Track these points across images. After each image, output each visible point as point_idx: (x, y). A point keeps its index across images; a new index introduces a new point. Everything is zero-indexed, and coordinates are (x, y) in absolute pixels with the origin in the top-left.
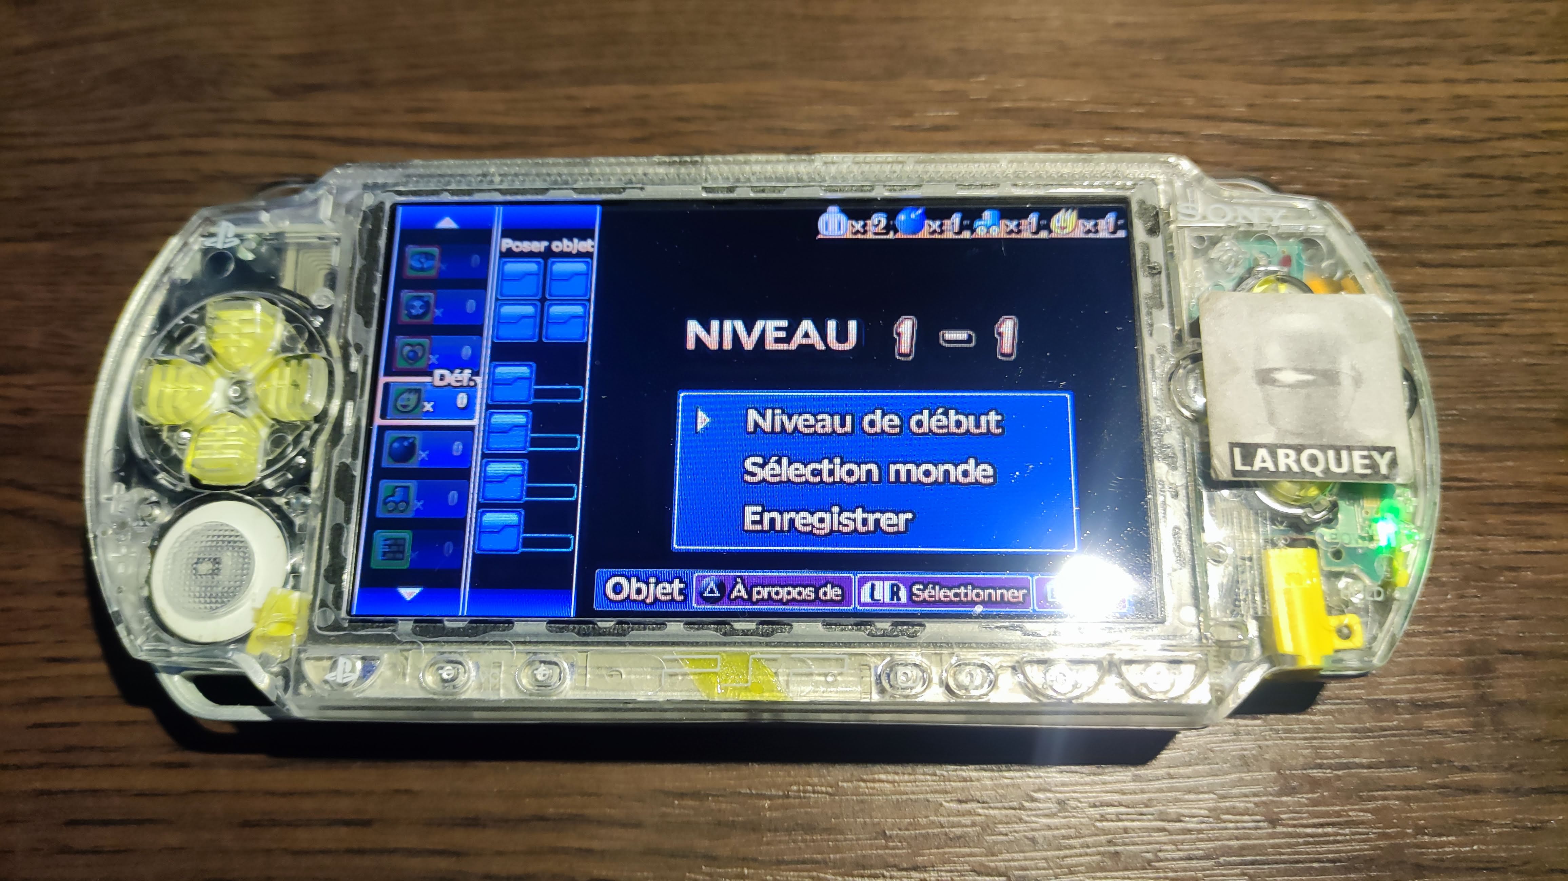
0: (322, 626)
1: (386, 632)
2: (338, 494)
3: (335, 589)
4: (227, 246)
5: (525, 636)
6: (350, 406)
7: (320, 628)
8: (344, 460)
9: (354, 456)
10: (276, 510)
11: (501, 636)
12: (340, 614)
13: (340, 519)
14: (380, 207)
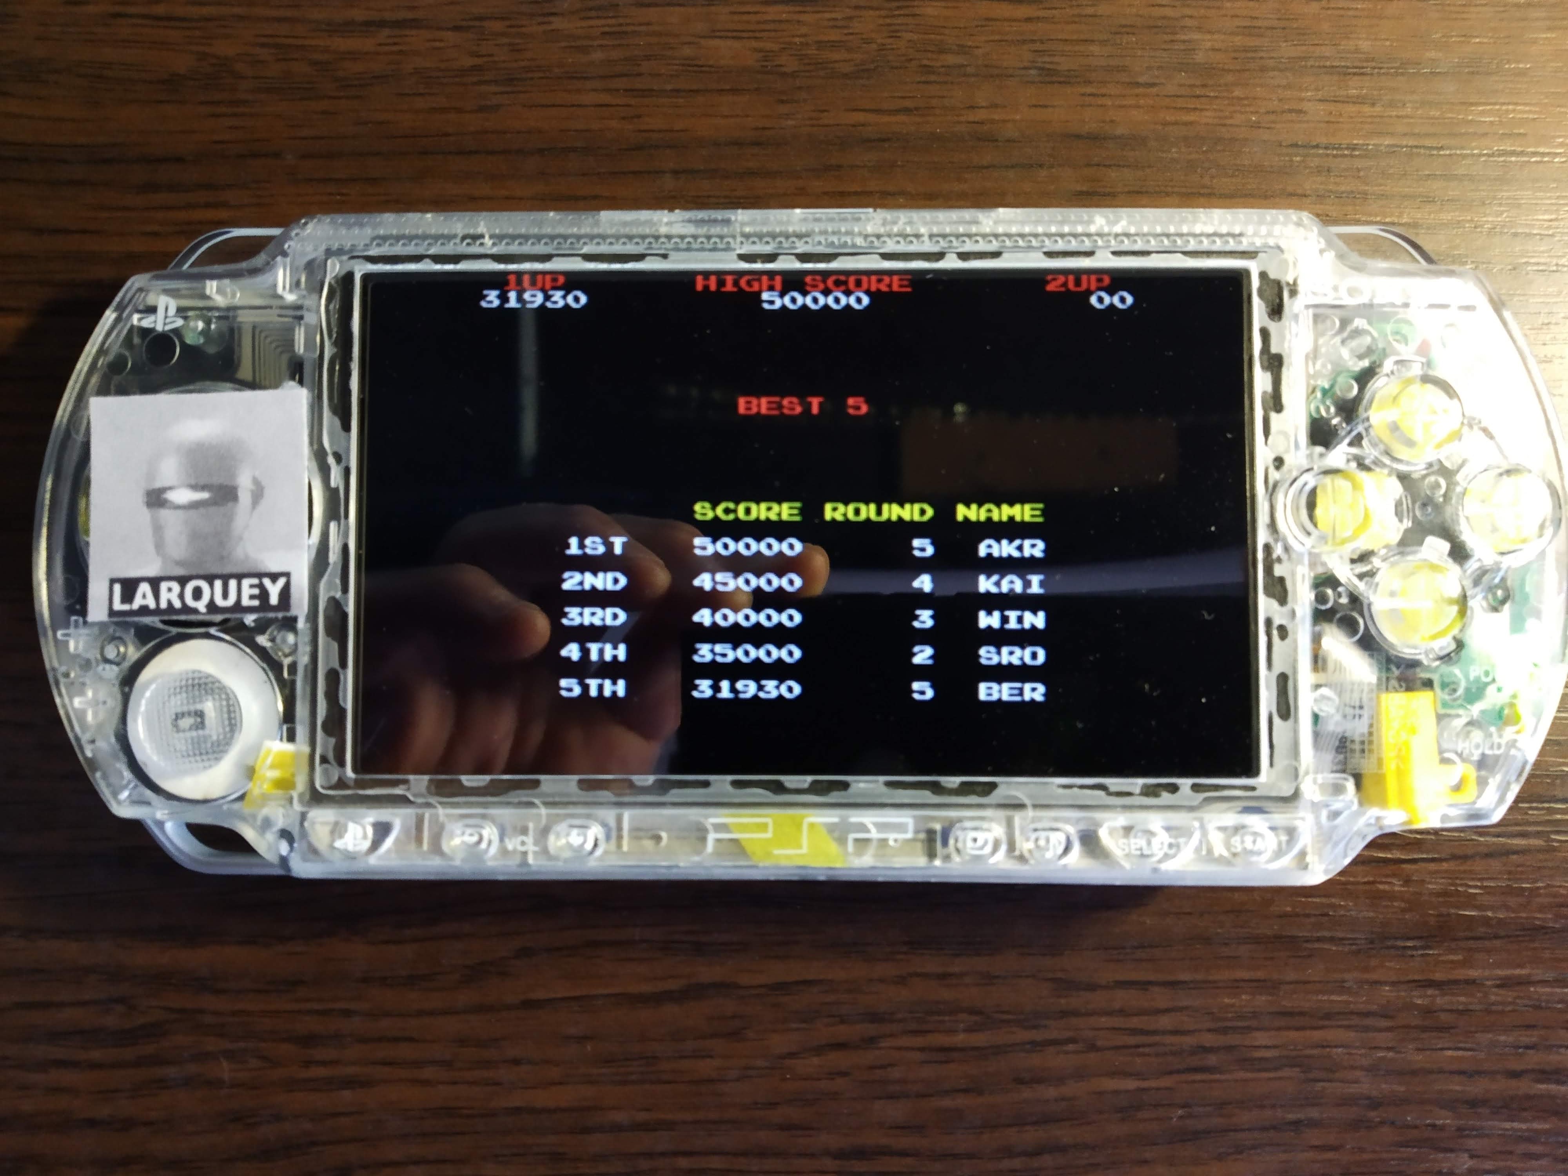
0: (326, 784)
1: (398, 791)
2: (329, 632)
3: (336, 743)
4: (167, 328)
5: (553, 795)
6: (333, 526)
7: (323, 787)
8: (332, 594)
9: (345, 589)
10: (262, 653)
11: (527, 796)
12: (345, 773)
13: (336, 665)
14: (349, 277)
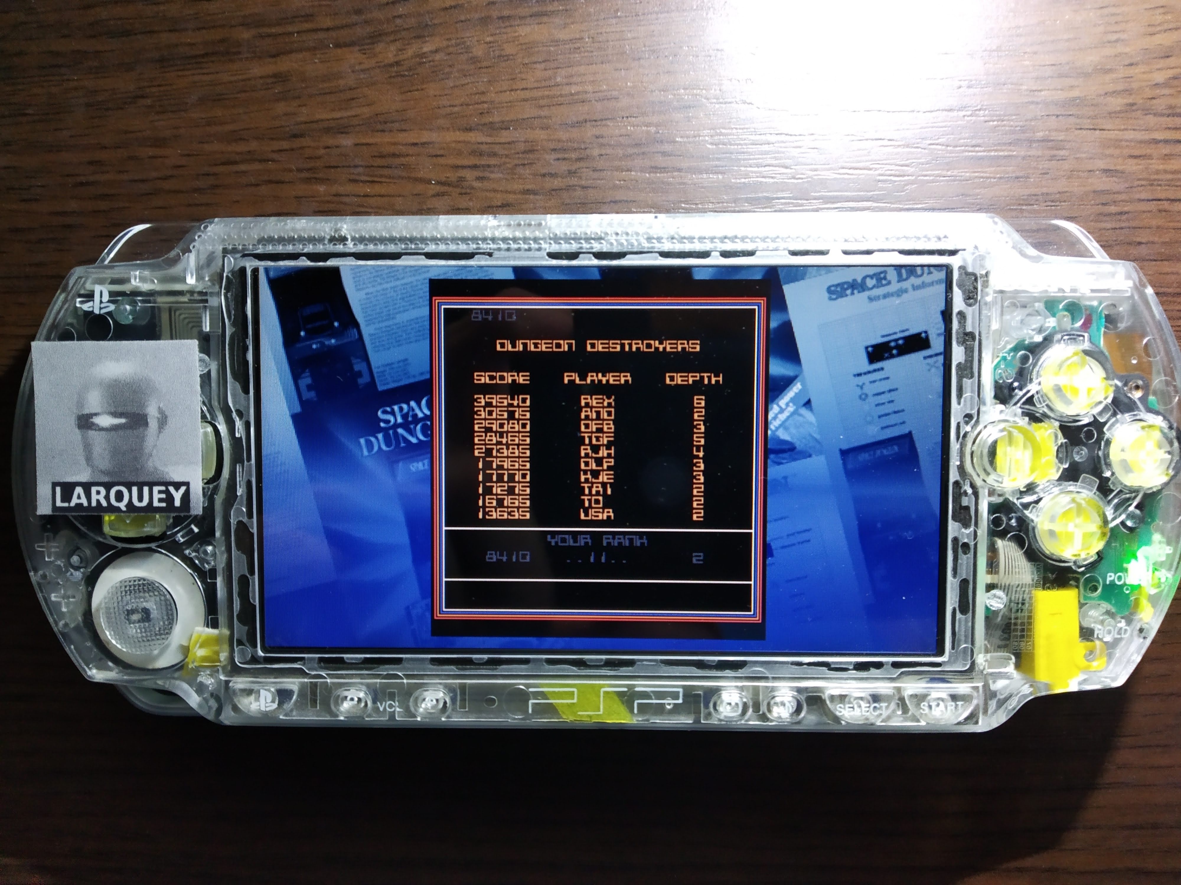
0: (242, 660)
1: (297, 666)
2: (239, 546)
3: (249, 630)
4: (103, 311)
5: (412, 669)
6: (239, 469)
8: (241, 519)
9: (250, 515)
10: (190, 562)
11: (393, 670)
12: (256, 652)
13: (246, 572)
14: (241, 272)
